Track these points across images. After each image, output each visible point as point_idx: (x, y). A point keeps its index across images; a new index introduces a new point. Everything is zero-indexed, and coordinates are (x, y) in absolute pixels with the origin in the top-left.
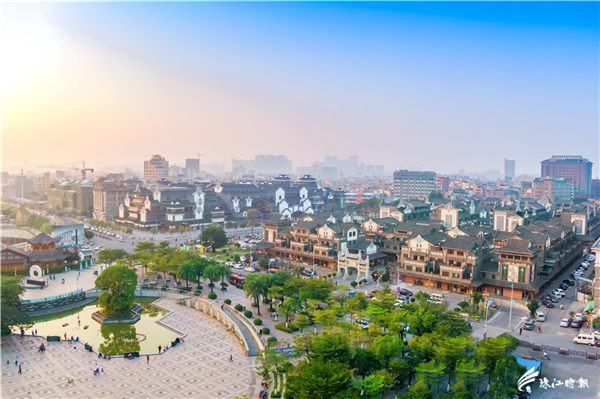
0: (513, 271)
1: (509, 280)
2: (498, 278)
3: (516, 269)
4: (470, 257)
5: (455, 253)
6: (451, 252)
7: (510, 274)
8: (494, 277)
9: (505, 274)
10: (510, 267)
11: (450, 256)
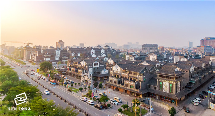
0: (166, 86)
1: (164, 91)
2: (157, 89)
3: (168, 84)
4: (140, 76)
5: (133, 73)
6: (130, 73)
7: (164, 87)
8: (155, 88)
9: (161, 87)
10: (164, 83)
11: (130, 75)
